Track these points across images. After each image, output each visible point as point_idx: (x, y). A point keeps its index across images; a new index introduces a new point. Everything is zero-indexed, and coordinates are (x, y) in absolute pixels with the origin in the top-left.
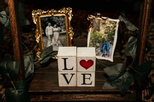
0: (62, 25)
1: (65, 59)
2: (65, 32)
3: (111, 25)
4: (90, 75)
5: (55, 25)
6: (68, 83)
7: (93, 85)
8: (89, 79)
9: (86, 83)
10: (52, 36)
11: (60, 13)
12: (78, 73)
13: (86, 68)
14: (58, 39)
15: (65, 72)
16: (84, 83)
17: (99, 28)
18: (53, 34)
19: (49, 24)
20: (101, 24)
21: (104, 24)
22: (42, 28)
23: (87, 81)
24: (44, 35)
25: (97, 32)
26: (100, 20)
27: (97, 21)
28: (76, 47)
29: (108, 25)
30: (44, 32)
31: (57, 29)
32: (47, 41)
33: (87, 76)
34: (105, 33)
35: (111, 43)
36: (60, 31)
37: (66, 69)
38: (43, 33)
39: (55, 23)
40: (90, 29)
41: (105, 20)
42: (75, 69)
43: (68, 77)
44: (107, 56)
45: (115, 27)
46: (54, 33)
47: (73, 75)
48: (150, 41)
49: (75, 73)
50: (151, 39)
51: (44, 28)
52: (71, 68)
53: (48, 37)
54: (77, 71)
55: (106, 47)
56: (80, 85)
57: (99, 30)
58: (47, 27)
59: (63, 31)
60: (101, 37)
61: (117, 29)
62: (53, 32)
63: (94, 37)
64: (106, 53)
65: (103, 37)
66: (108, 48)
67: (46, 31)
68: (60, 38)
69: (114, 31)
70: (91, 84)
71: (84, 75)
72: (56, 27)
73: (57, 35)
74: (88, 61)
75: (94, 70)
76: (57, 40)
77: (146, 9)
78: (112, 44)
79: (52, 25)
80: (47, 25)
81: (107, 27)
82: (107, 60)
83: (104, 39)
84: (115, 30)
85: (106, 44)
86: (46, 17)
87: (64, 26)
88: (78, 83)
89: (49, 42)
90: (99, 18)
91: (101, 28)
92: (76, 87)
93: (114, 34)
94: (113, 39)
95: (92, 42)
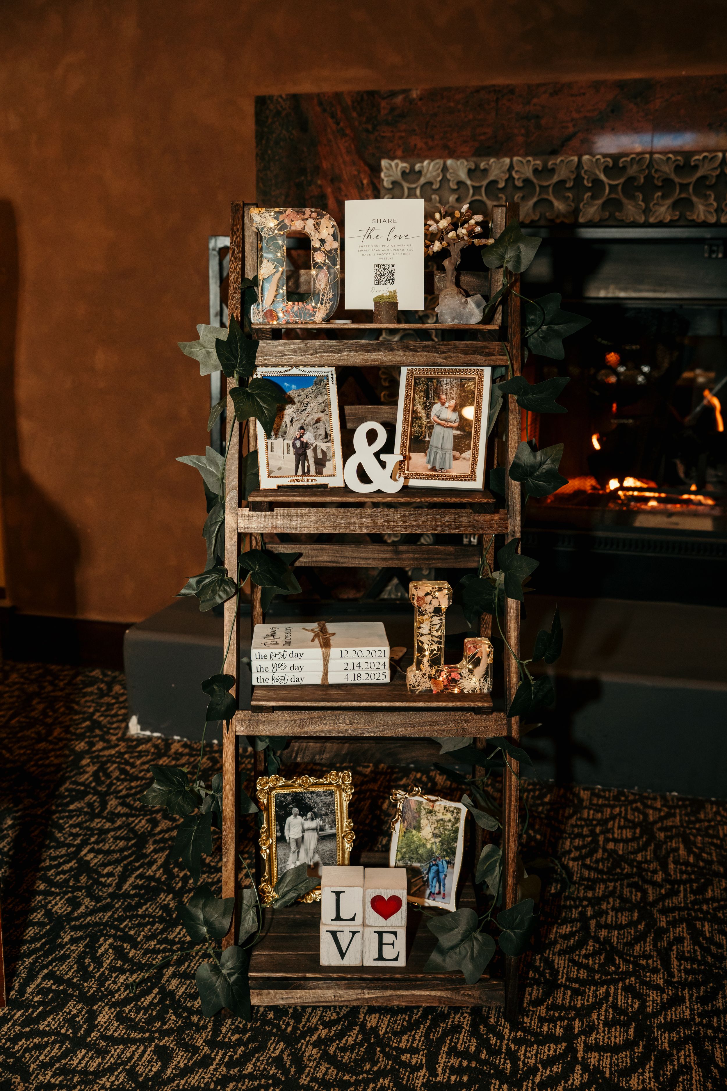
0: (326, 814)
1: (338, 894)
2: (333, 831)
3: (449, 816)
4: (395, 933)
5: (309, 815)
6: (343, 955)
7: (402, 962)
8: (393, 944)
9: (385, 955)
10: (300, 842)
11: (323, 784)
12: (367, 930)
13: (386, 917)
14: (316, 851)
15: (336, 926)
16: (381, 958)
17: (419, 822)
18: (303, 837)
19: (296, 810)
20: (423, 812)
21: (430, 812)
22: (277, 820)
23: (388, 952)
24: (281, 839)
25: (414, 832)
26: (421, 803)
27: (413, 806)
28: (362, 867)
29: (440, 816)
30: (282, 830)
31: (313, 824)
32: (286, 856)
33: (387, 938)
34: (435, 836)
35: (448, 863)
36: (322, 829)
37: (338, 918)
38: (279, 834)
39: (310, 809)
40: (398, 826)
41: (434, 801)
42: (359, 920)
43: (344, 939)
44: (439, 898)
45: (457, 820)
46: (307, 835)
47: (354, 933)
48: (571, 864)
49: (360, 929)
50: (574, 859)
51: (281, 821)
52: (351, 917)
53: (289, 844)
54: (364, 925)
55: (438, 873)
56: (370, 962)
57: (418, 828)
58: (290, 819)
59: (328, 831)
60: (424, 845)
61: (461, 825)
62: (304, 831)
63: (408, 845)
64: (437, 891)
65: (429, 846)
66: (442, 876)
67: (286, 827)
68: (321, 847)
69: (456, 831)
70: (396, 959)
71: (380, 934)
72: (312, 819)
73: (312, 839)
74: (389, 899)
75: (404, 922)
76: (311, 854)
77: (510, 785)
78: (450, 863)
79: (303, 813)
80: (290, 814)
81: (438, 821)
82: (443, 909)
83: (431, 851)
84: (457, 829)
85: (437, 865)
86: (288, 794)
87: (331, 816)
88: (366, 956)
89: (292, 857)
90: (417, 798)
91: (424, 822)
92: (362, 969)
93: (455, 840)
94: (453, 852)
95: (403, 858)
